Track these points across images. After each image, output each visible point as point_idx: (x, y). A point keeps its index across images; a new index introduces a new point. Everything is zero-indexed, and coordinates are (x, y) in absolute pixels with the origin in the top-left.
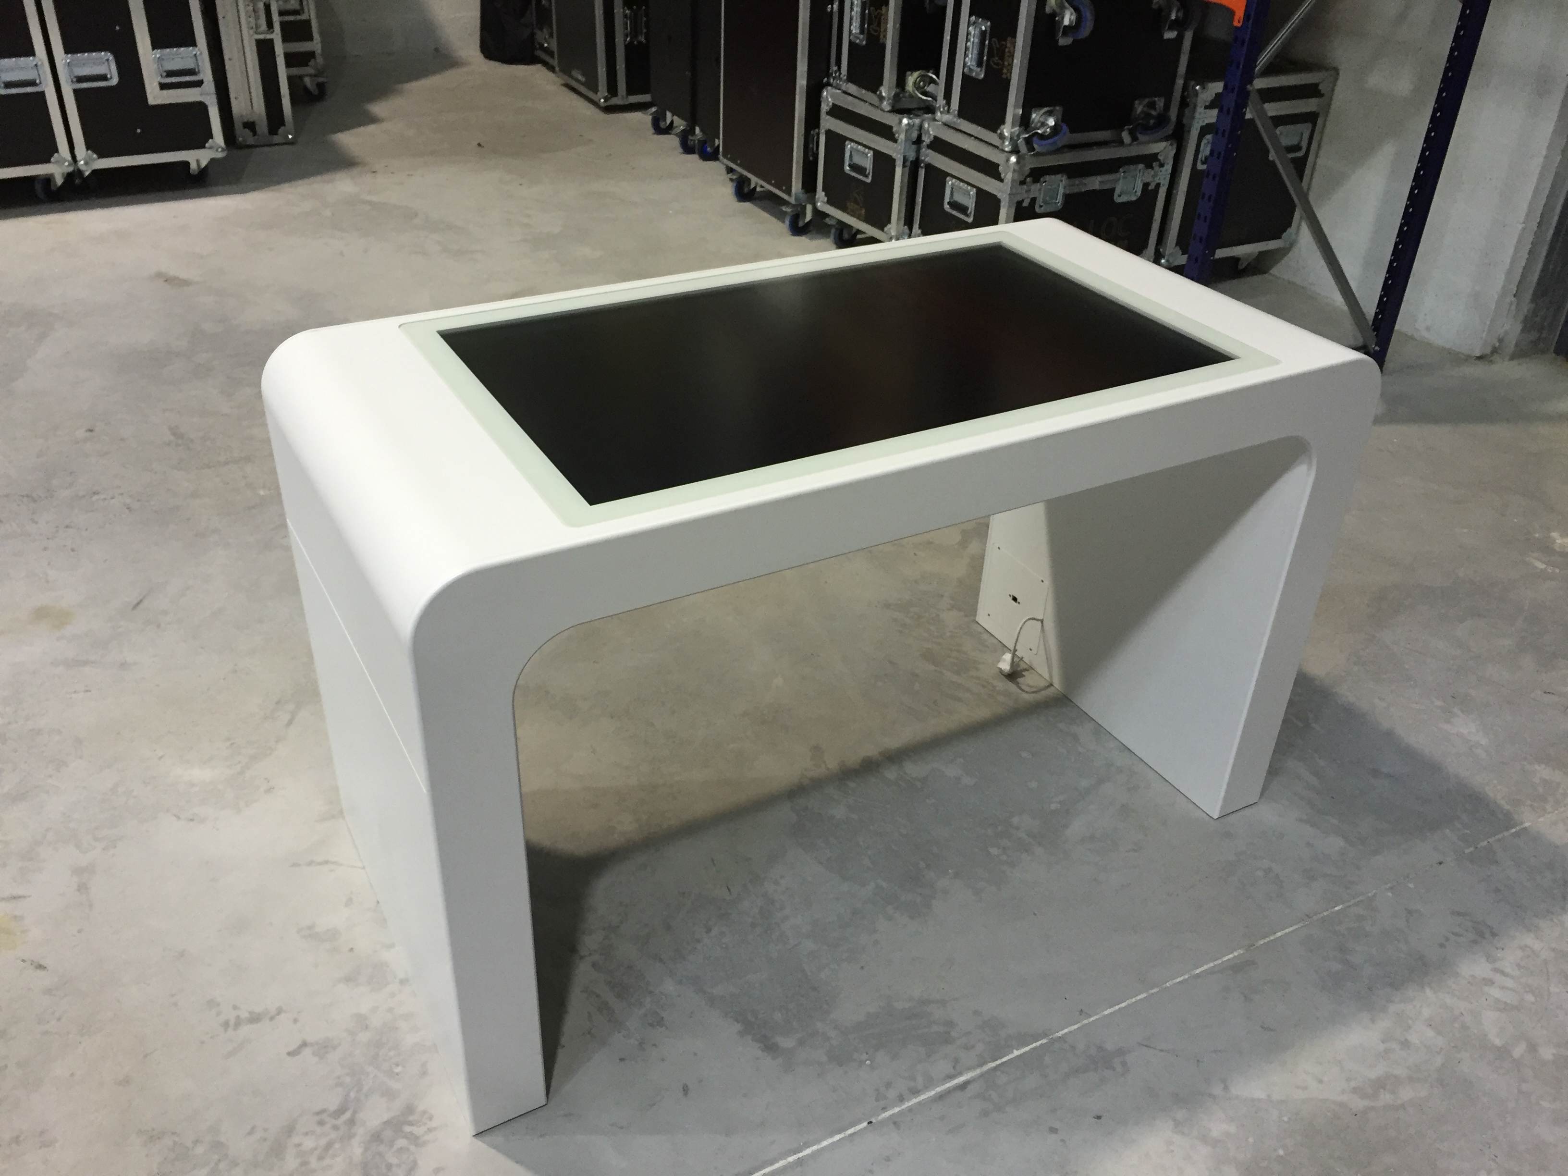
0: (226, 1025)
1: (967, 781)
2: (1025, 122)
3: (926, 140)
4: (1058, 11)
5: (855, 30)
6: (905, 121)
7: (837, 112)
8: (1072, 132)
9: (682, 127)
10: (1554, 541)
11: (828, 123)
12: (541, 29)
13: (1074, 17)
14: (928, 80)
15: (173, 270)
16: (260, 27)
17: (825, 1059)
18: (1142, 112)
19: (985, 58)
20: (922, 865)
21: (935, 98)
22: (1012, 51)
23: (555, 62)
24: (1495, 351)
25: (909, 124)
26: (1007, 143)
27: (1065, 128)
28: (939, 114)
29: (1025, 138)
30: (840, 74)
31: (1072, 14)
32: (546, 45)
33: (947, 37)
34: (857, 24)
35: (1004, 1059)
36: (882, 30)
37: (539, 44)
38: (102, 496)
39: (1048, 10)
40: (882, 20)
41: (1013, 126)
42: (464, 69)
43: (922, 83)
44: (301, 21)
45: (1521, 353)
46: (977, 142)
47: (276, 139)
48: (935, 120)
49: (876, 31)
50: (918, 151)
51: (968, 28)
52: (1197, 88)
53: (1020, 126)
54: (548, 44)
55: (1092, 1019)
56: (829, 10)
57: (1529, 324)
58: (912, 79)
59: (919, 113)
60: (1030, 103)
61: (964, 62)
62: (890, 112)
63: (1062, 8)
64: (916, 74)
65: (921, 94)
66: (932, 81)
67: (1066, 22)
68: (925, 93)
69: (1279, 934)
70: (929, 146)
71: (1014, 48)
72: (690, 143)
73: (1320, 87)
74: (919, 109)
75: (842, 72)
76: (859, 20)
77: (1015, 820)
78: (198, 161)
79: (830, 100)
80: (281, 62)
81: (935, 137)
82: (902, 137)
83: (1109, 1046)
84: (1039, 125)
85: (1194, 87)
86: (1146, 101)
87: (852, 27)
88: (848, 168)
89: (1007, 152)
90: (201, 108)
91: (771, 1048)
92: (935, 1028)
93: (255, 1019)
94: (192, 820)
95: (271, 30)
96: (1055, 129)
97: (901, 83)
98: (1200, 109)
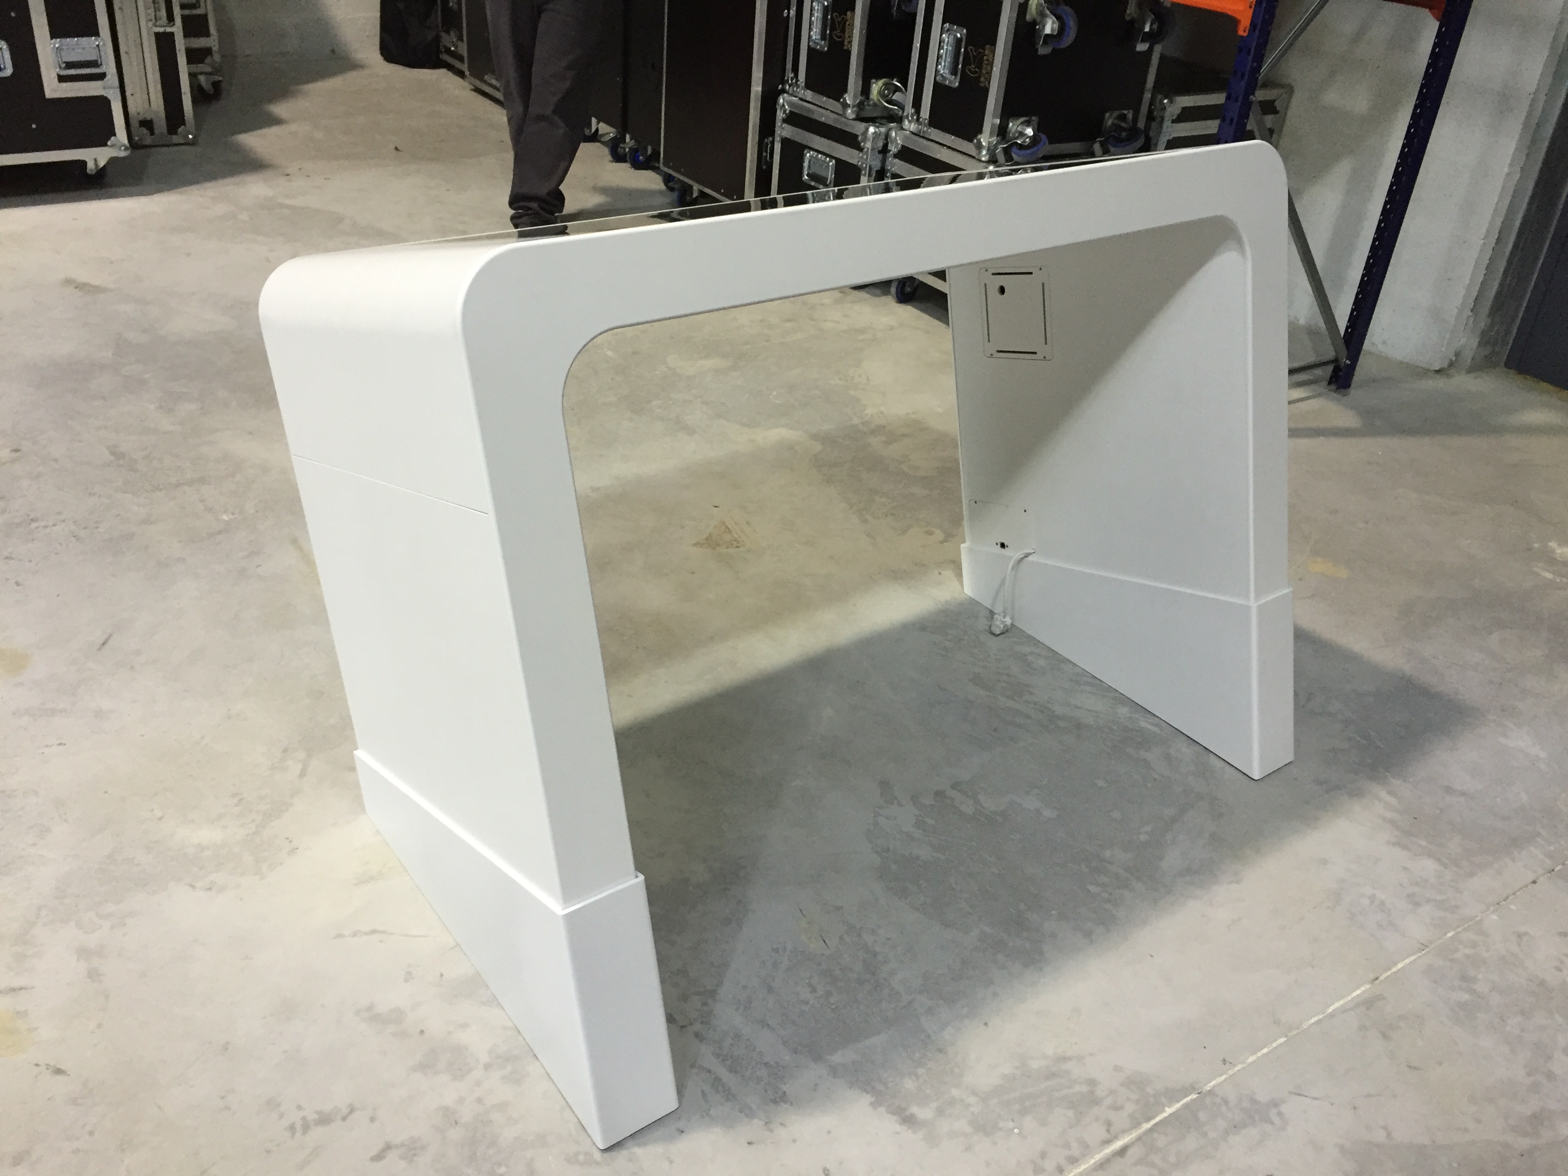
0: (292, 1128)
1: (1048, 813)
2: (1002, 132)
3: (893, 149)
4: (1038, 20)
5: (816, 34)
6: (872, 130)
7: (793, 119)
8: (1051, 143)
9: (611, 135)
10: (1553, 551)
11: (783, 131)
12: (448, 32)
13: (1056, 26)
14: (893, 88)
15: (83, 276)
16: (160, 19)
17: (969, 1129)
18: (1113, 124)
19: (960, 66)
20: (1022, 907)
21: (902, 107)
22: (991, 60)
23: (465, 67)
24: (1451, 364)
25: (875, 133)
26: (984, 152)
27: (1043, 137)
28: (906, 122)
29: (1003, 148)
30: (797, 81)
31: (1053, 23)
32: (453, 49)
33: (917, 44)
34: (818, 30)
35: (1158, 1119)
36: (847, 36)
37: (445, 47)
38: (42, 524)
39: (1028, 18)
40: (847, 27)
41: (991, 135)
42: (366, 72)
43: (886, 91)
44: (199, 16)
45: (1476, 368)
46: (950, 152)
47: (175, 139)
48: (902, 129)
49: (840, 37)
50: (884, 161)
51: (941, 35)
52: (1165, 101)
53: (997, 136)
54: (456, 47)
55: (1237, 1068)
56: (785, 15)
57: (1486, 339)
58: (876, 87)
59: (883, 121)
60: (1008, 111)
61: (936, 70)
62: (854, 119)
63: (1043, 16)
64: (881, 83)
65: (887, 103)
66: (897, 89)
67: (1048, 30)
68: (890, 102)
69: (1400, 966)
70: (896, 156)
71: (994, 56)
72: (620, 151)
73: (1276, 104)
74: (882, 118)
75: (799, 78)
76: (820, 26)
77: (1108, 853)
78: (95, 160)
79: (787, 107)
80: (182, 60)
81: (903, 146)
82: (868, 145)
83: (1262, 1097)
84: (1017, 135)
85: (1161, 101)
86: (1116, 113)
87: (812, 33)
88: (806, 177)
89: (983, 162)
90: (103, 103)
91: (909, 1121)
92: (1078, 1088)
93: (324, 1119)
94: (210, 889)
95: (172, 23)
96: (1035, 140)
97: (866, 91)
98: (1167, 124)
